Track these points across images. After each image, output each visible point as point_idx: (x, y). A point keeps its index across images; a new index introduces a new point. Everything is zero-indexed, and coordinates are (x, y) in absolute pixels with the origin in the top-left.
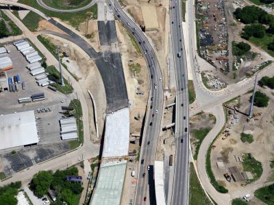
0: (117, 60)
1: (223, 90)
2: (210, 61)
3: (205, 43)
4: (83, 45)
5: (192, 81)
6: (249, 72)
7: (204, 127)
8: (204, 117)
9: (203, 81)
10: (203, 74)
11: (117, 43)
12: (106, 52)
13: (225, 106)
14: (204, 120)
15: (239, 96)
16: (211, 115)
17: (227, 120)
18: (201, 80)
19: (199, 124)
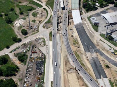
0: (86, 47)
1: (37, 37)
2: (40, 52)
3: (41, 63)
4: (107, 58)
5: (50, 41)
6: (23, 46)
7: (47, 24)
8: (47, 27)
9: (45, 41)
10: (45, 44)
11: (89, 59)
12: (93, 53)
13: (38, 31)
14: (47, 26)
15: (32, 35)
16: (44, 28)
17: (39, 26)
18: (46, 42)
19: (49, 25)
